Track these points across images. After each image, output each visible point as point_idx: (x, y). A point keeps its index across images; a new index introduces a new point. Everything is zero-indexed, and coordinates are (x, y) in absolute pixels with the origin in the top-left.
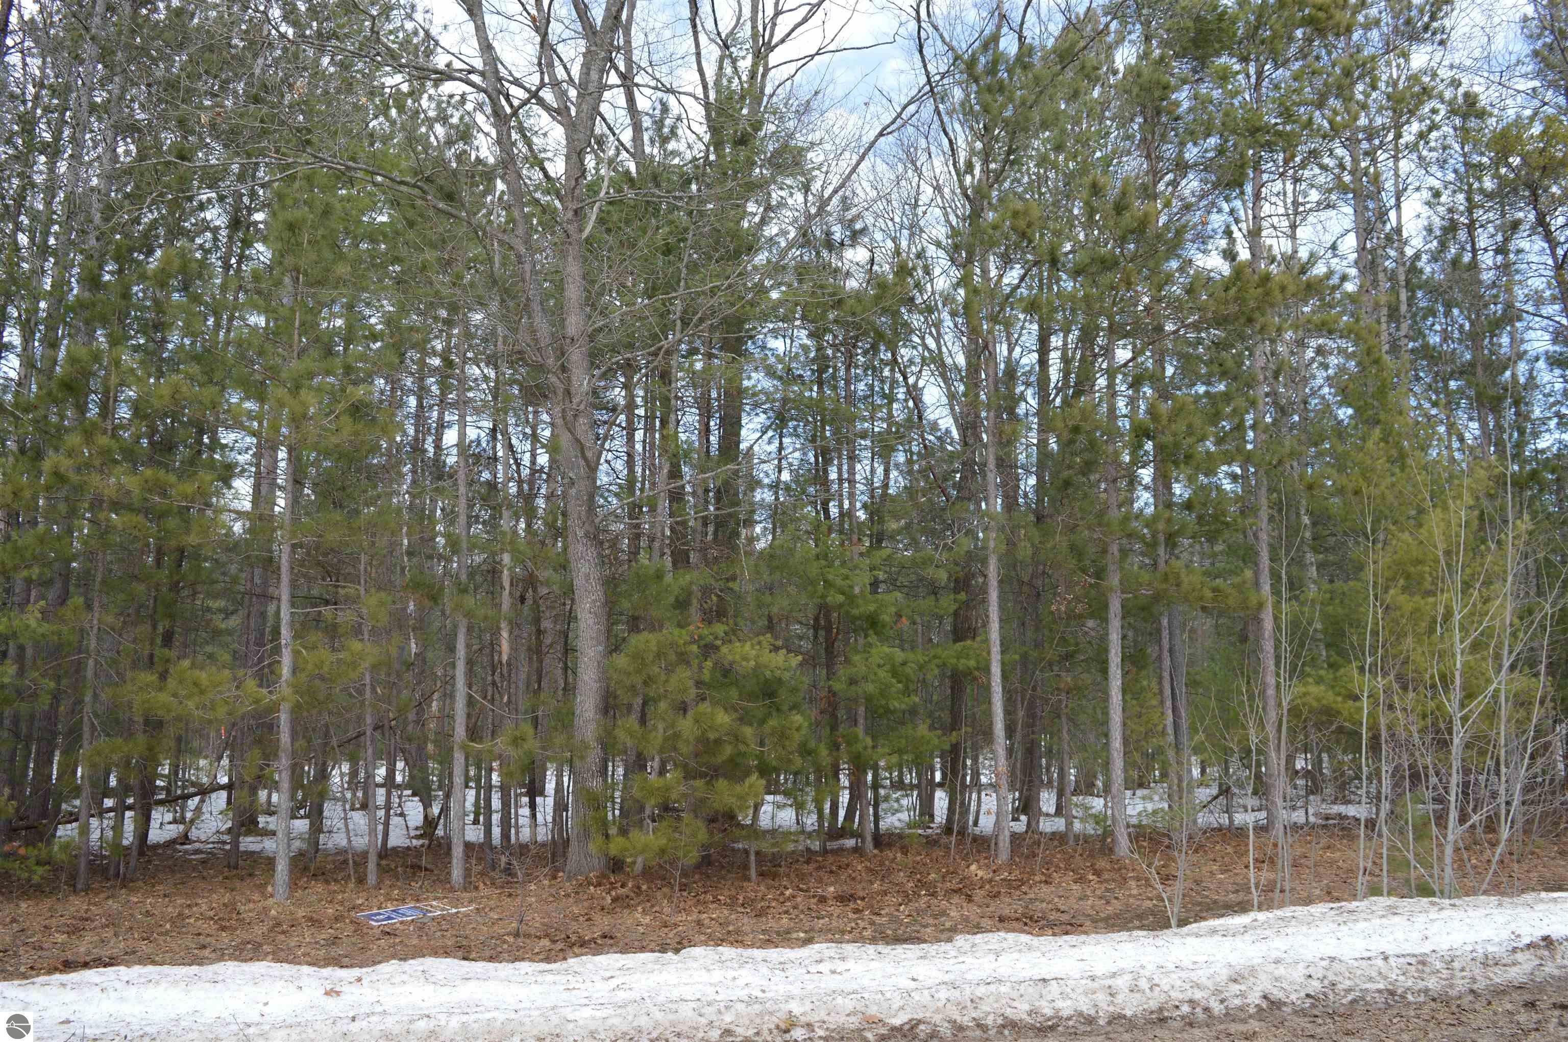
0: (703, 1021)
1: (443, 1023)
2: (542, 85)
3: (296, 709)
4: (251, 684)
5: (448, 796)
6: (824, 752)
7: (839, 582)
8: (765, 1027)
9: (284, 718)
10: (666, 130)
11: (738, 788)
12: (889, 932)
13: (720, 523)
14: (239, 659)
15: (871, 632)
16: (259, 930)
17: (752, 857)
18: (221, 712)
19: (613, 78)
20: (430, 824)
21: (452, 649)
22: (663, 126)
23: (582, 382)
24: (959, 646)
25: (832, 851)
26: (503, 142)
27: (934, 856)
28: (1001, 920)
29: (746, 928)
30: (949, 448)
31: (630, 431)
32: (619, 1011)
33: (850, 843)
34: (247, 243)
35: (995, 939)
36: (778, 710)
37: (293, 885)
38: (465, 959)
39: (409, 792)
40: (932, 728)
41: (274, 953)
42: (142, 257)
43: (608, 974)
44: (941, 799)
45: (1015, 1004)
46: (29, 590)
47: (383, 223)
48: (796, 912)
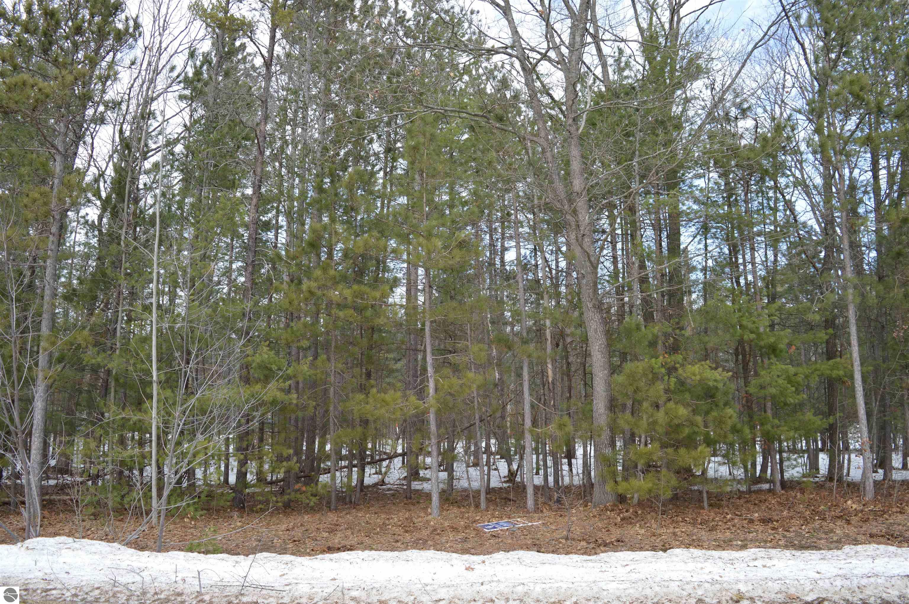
0: (685, 593)
1: (532, 588)
2: (549, 49)
3: (438, 413)
4: (413, 399)
5: (521, 458)
6: (747, 430)
7: (750, 325)
8: (723, 598)
9: (432, 417)
10: (623, 64)
11: (693, 453)
12: (796, 542)
13: (671, 295)
14: (407, 386)
15: (772, 356)
16: (425, 533)
17: (705, 495)
18: (398, 414)
19: (589, 39)
20: (512, 475)
21: (519, 375)
22: (621, 62)
23: (585, 217)
24: (831, 362)
25: (754, 491)
26: (529, 84)
27: (822, 494)
28: (871, 536)
29: (705, 538)
30: (814, 238)
31: (614, 244)
32: (633, 585)
33: (766, 486)
34: (394, 160)
35: (871, 548)
36: (717, 406)
37: (442, 508)
38: (538, 551)
39: (499, 457)
40: (815, 414)
41: (434, 546)
42: (341, 173)
43: (625, 563)
44: (823, 460)
45: (888, 591)
46: (299, 353)
47: (466, 140)
48: (734, 529)
